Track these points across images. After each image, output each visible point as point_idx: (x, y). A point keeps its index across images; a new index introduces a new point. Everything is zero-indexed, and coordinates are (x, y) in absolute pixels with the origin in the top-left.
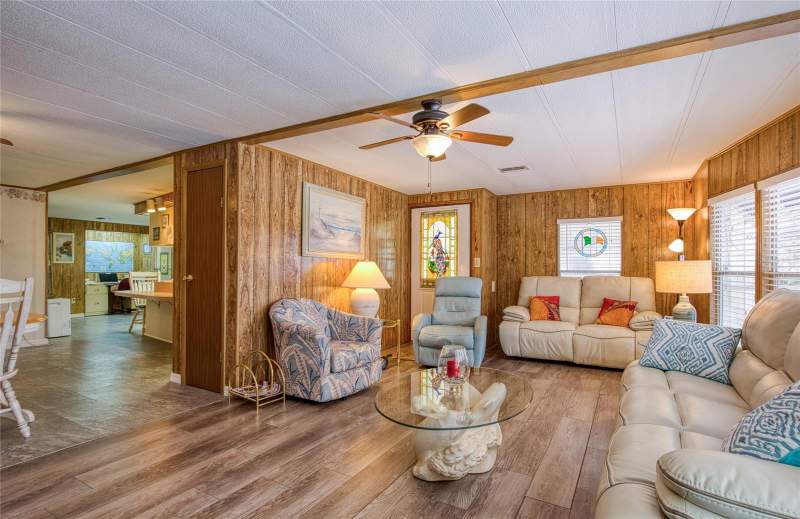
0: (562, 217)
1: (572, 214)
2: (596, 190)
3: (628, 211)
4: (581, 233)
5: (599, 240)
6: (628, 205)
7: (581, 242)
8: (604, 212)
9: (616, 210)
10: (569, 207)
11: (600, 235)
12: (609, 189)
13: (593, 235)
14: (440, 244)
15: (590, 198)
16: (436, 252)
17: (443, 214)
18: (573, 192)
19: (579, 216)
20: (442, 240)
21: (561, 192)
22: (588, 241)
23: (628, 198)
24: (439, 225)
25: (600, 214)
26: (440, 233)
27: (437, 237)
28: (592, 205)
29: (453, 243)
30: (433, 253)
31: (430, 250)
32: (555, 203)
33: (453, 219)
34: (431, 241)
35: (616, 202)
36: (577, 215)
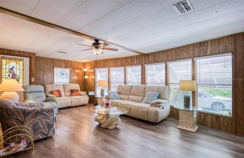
0: (55, 67)
1: (58, 66)
2: (65, 60)
3: (72, 67)
4: (61, 72)
5: (65, 74)
6: (72, 66)
7: (61, 74)
8: (66, 67)
9: (69, 67)
10: (57, 64)
11: (66, 73)
12: (68, 61)
13: (64, 73)
14: (14, 71)
15: (63, 63)
16: (11, 75)
17: (16, 59)
18: (58, 60)
19: (60, 67)
20: (15, 70)
21: (55, 59)
22: (63, 74)
23: (72, 64)
24: (13, 64)
25: (65, 67)
26: (13, 67)
27: (11, 69)
28: (64, 64)
29: (21, 72)
30: (9, 75)
31: (8, 74)
32: (53, 62)
33: (21, 63)
34: (8, 70)
35: (69, 65)
36: (59, 67)
